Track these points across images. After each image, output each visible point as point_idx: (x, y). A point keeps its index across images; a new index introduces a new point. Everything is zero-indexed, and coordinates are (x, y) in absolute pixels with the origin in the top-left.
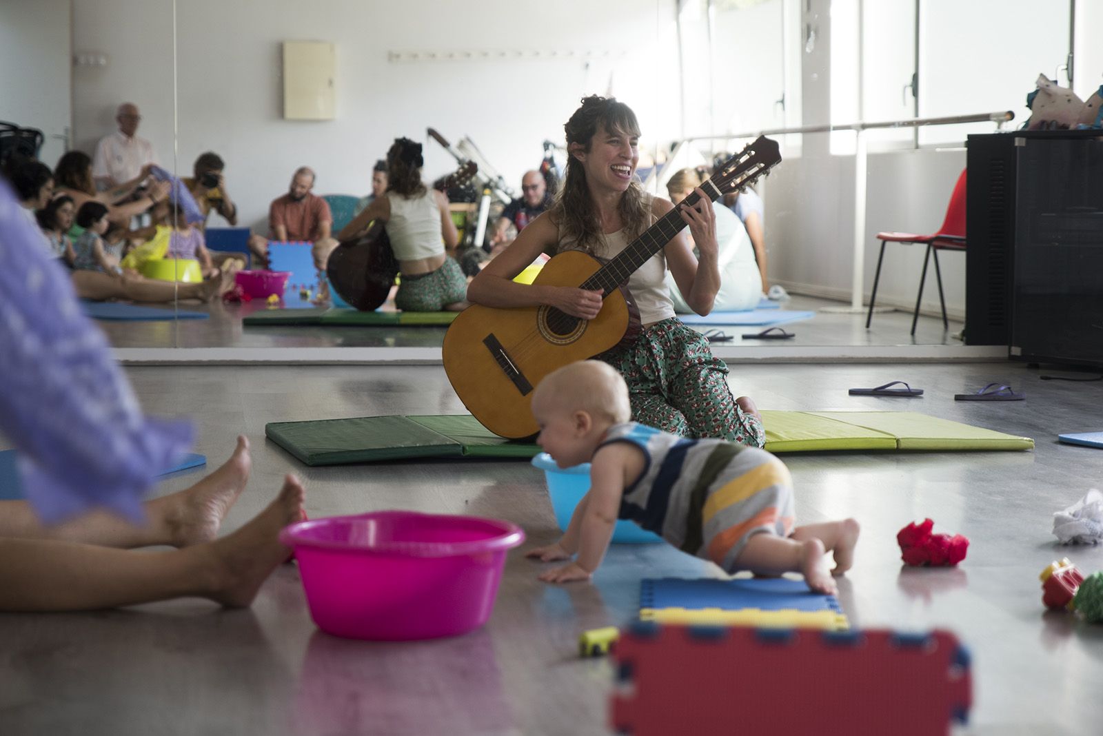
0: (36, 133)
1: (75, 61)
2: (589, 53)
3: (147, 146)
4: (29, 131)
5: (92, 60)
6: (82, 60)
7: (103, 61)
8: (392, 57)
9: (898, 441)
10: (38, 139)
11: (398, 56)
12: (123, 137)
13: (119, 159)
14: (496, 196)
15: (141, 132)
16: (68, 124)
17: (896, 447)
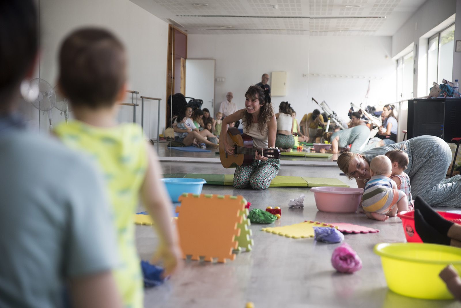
0: (201, 101)
1: (216, 80)
2: (370, 78)
3: (234, 105)
4: (199, 100)
5: (221, 80)
6: (218, 80)
7: (223, 80)
8: (304, 75)
9: (308, 184)
10: (202, 102)
11: (305, 75)
12: (228, 102)
13: (226, 108)
14: (333, 120)
15: (233, 100)
16: (213, 98)
17: (307, 186)
